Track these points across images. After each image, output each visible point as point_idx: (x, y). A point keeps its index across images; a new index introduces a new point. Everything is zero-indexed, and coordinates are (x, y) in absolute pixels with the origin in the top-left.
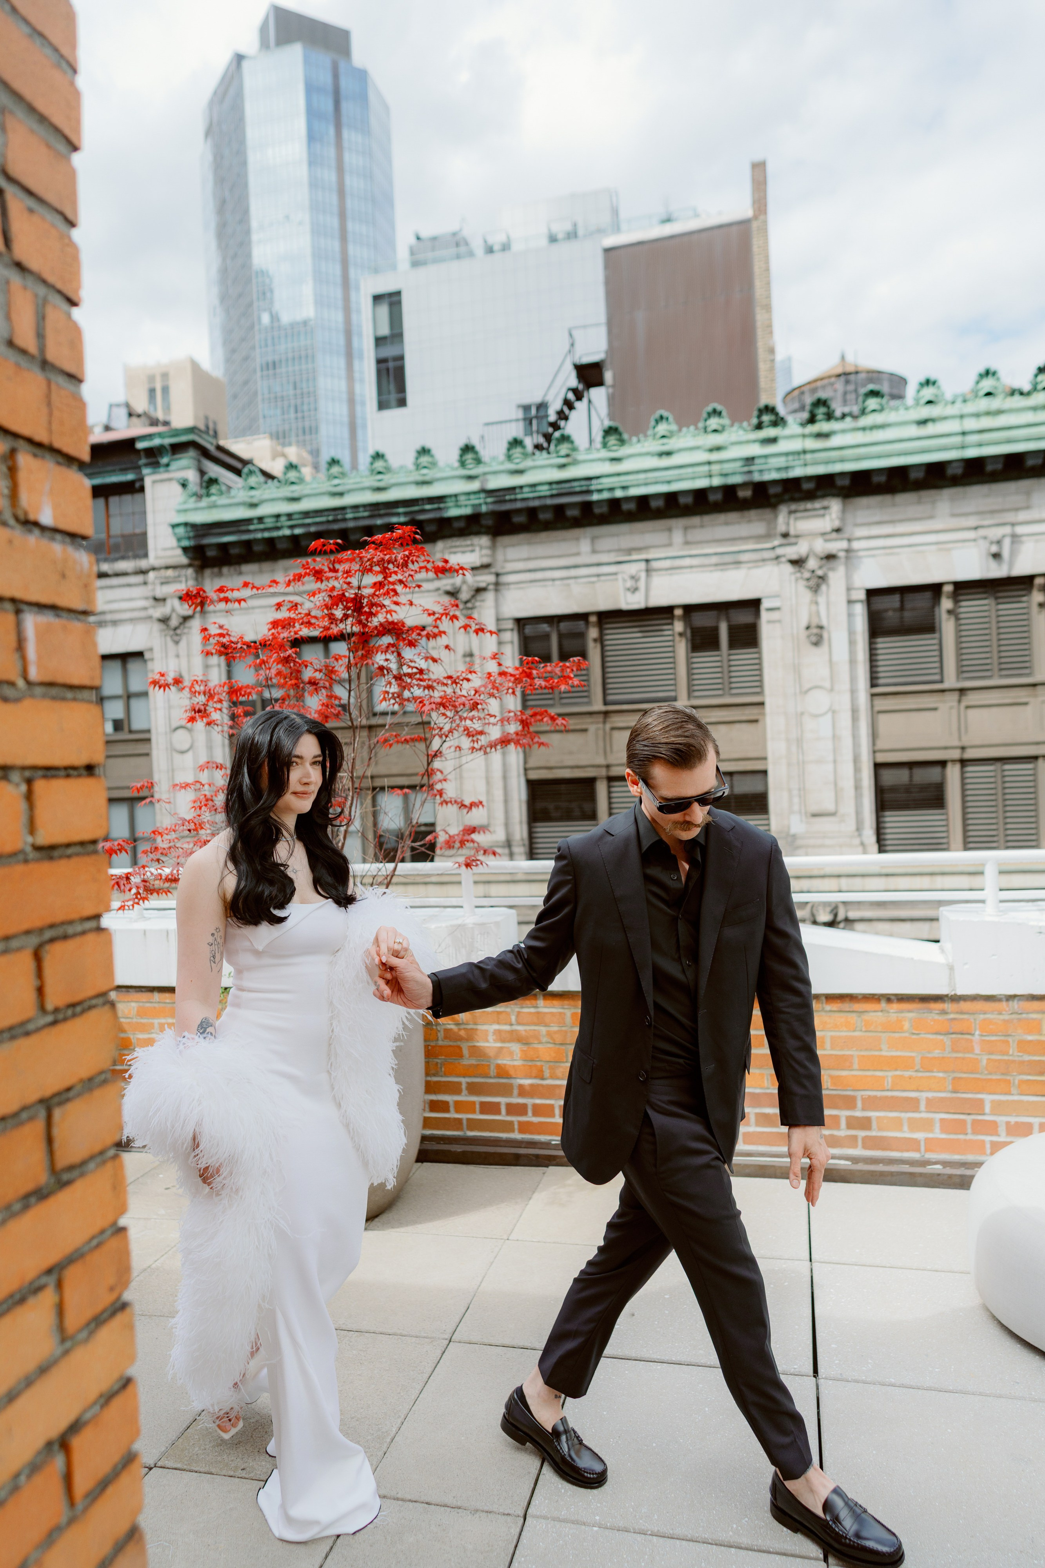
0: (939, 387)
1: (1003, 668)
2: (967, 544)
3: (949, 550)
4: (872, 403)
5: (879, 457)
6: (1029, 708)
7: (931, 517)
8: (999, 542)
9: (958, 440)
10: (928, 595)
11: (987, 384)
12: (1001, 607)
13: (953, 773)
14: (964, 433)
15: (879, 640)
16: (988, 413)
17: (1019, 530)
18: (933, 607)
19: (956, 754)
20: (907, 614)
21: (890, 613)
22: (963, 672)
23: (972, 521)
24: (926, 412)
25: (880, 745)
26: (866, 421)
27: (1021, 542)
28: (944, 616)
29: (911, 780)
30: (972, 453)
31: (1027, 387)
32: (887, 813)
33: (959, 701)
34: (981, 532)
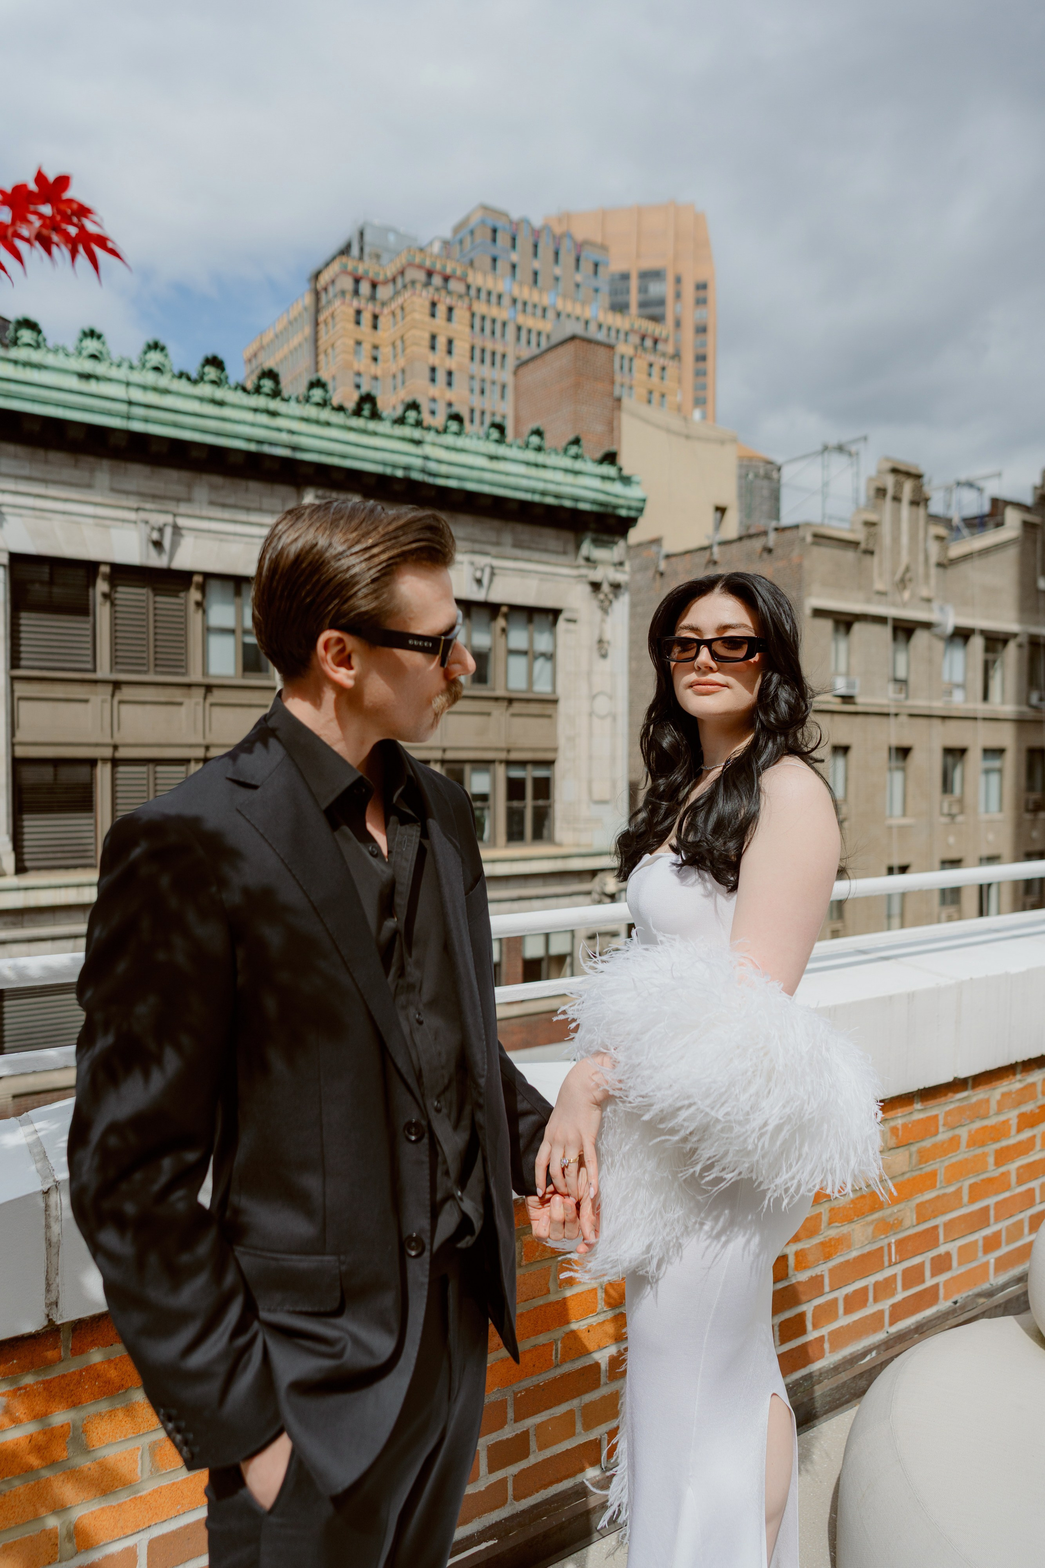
0: (104, 343)
1: (159, 665)
2: (126, 525)
3: (108, 527)
4: (26, 335)
5: (33, 400)
6: (183, 710)
7: (89, 486)
8: (161, 530)
9: (123, 408)
10: (81, 572)
11: (155, 357)
12: (159, 599)
13: (103, 773)
14: (130, 403)
15: (23, 615)
16: (155, 389)
17: (181, 522)
18: (88, 587)
19: (108, 753)
20: (56, 590)
21: (37, 586)
22: (117, 663)
23: (133, 502)
24: (88, 366)
25: (20, 737)
26: (15, 353)
27: (181, 535)
28: (99, 599)
29: (55, 779)
30: (137, 426)
31: (194, 375)
32: (25, 816)
33: (113, 695)
34: (142, 515)
